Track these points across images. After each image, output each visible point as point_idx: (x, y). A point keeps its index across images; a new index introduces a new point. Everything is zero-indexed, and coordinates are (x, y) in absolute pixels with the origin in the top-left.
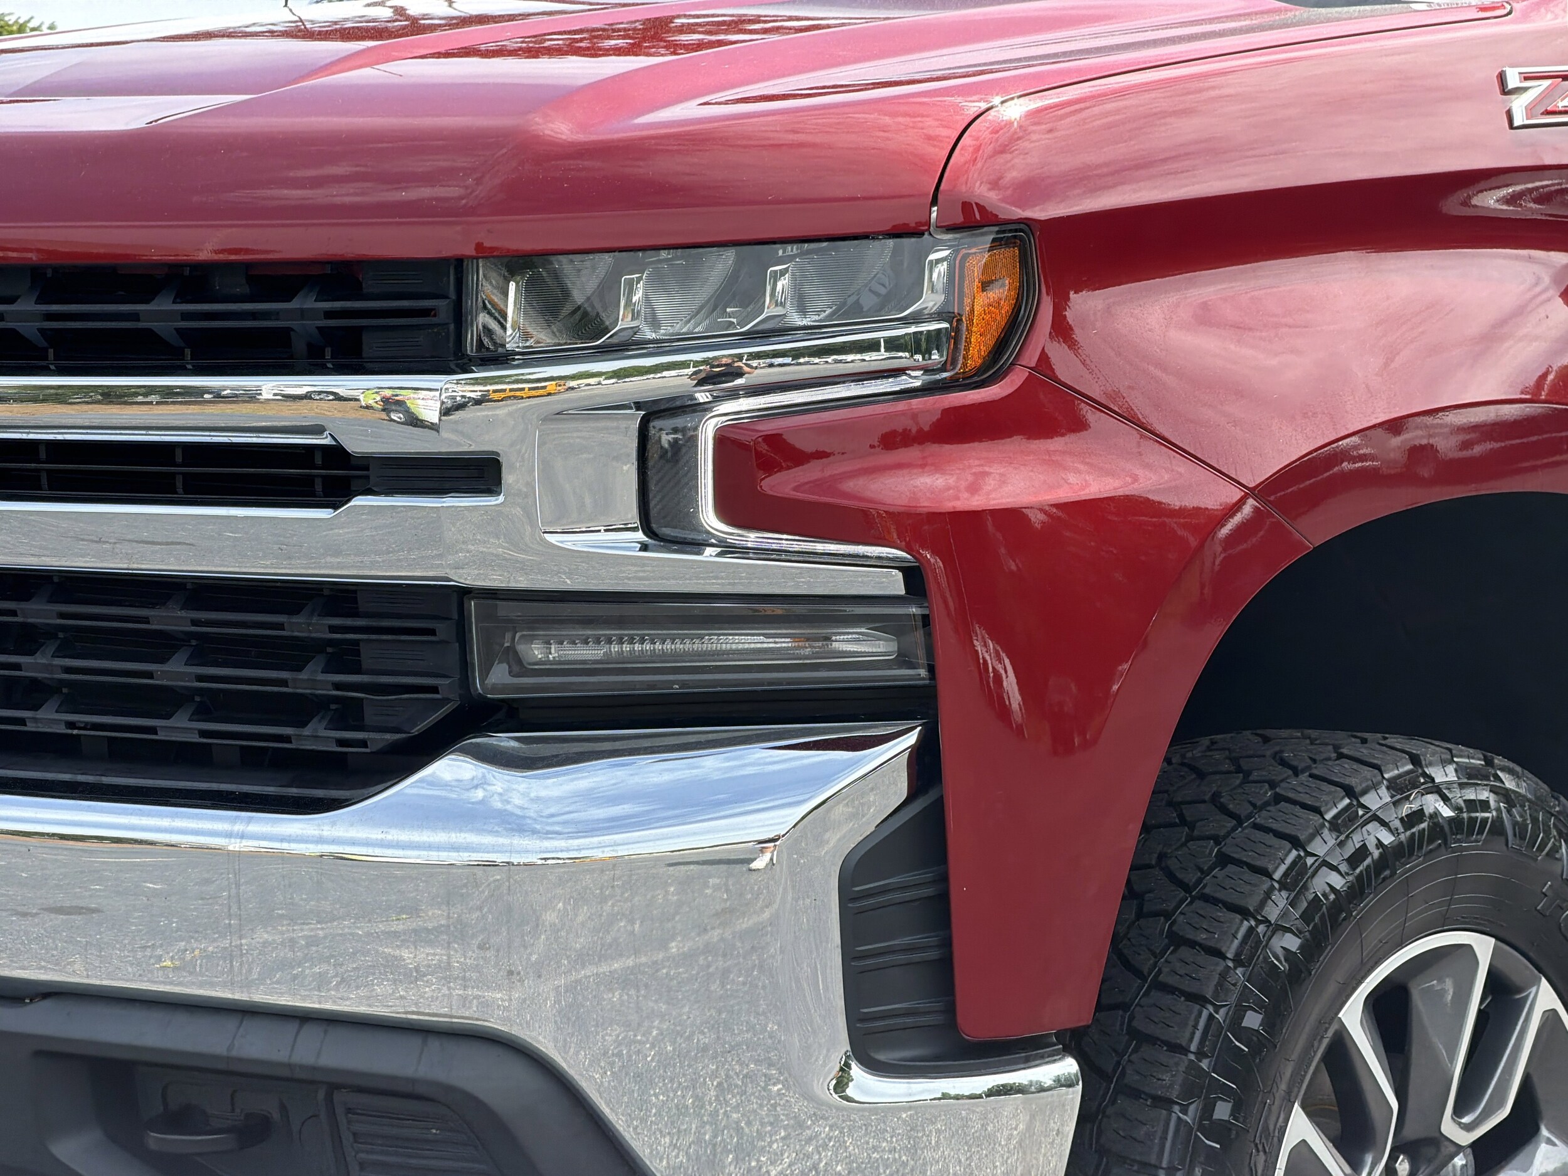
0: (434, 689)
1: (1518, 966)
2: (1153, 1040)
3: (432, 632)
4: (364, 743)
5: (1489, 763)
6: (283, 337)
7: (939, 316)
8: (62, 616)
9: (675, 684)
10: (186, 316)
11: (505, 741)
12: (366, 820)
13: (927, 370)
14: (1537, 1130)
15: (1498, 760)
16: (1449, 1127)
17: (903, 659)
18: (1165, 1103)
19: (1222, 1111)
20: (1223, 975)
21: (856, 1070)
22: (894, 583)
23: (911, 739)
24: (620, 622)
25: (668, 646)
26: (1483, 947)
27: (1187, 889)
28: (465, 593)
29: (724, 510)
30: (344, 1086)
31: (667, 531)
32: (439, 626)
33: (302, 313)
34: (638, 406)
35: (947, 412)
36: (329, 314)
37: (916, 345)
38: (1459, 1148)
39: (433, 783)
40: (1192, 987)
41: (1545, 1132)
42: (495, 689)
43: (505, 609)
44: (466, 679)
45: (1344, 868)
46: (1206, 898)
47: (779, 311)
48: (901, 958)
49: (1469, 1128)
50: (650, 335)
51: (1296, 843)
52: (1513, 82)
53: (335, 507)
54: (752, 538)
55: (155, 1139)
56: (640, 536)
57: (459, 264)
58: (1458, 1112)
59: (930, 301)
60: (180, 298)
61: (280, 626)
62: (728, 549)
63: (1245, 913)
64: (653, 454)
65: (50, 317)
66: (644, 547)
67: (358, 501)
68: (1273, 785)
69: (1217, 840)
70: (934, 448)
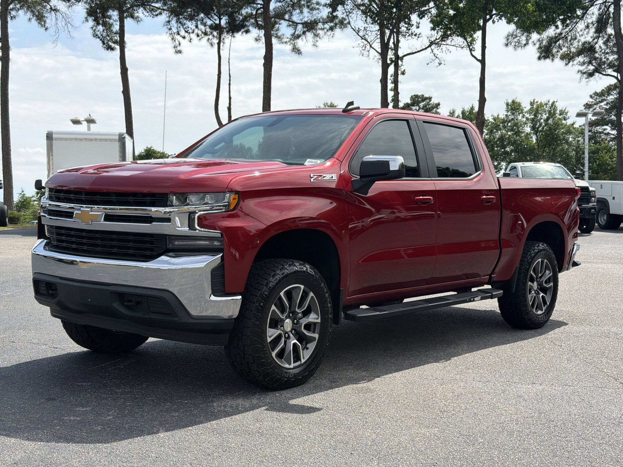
0: (162, 247)
1: (307, 290)
2: (253, 295)
3: (162, 240)
4: (153, 254)
5: (304, 263)
6: (146, 202)
7: (227, 202)
8: (117, 237)
9: (192, 247)
10: (134, 199)
11: (171, 254)
12: (153, 263)
13: (225, 209)
14: (311, 312)
15: (305, 263)
16: (297, 310)
17: (221, 245)
18: (254, 303)
19: (262, 304)
20: (263, 287)
21: (212, 295)
22: (219, 235)
23: (221, 255)
24: (185, 239)
25: (192, 243)
26: (302, 287)
27: (260, 276)
28: (166, 235)
29: (199, 225)
30: (149, 297)
31: (192, 228)
32: (163, 239)
33: (147, 199)
34: (189, 212)
35: (229, 214)
36: (151, 200)
37: (224, 206)
38: (299, 313)
39: (162, 258)
40: (259, 289)
41: (312, 312)
42: (170, 247)
43: (172, 237)
44: (166, 246)
45: (281, 275)
46: (263, 278)
47: (207, 201)
48: (218, 282)
49: (300, 310)
50: (191, 203)
51: (275, 271)
52: (312, 176)
53: (150, 224)
54: (202, 229)
55: (126, 303)
56: (188, 228)
57: (167, 194)
58: (298, 308)
59: (226, 200)
60: (133, 197)
61: (144, 239)
62: (200, 231)
63: (267, 280)
64: (190, 219)
65: (117, 199)
66: (189, 230)
67: (153, 223)
68: (274, 264)
69: (265, 271)
70: (228, 218)
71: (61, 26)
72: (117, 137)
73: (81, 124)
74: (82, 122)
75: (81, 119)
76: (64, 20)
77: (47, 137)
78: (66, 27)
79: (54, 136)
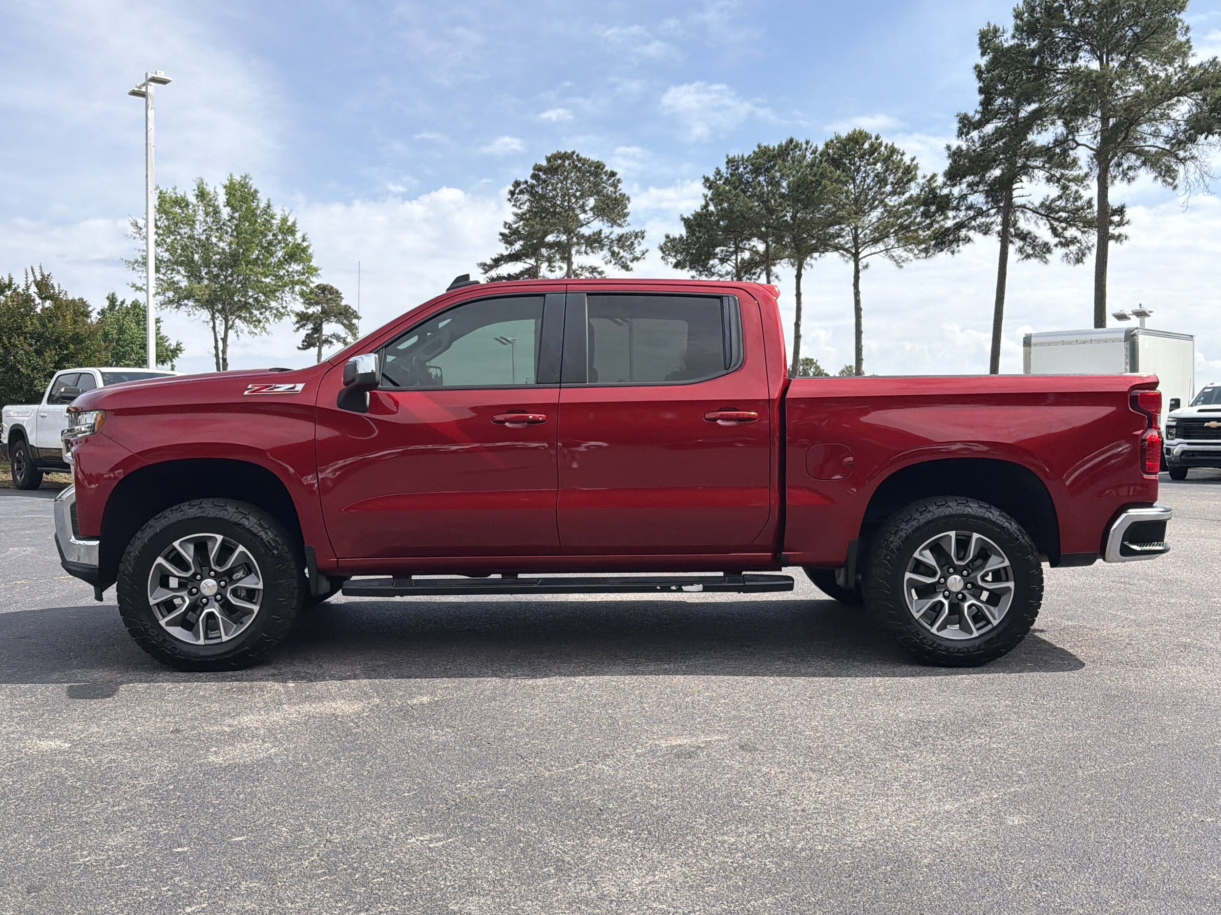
16: (214, 568)
26: (219, 537)
49: (221, 569)
52: (250, 387)
71: (1194, 180)
72: (1123, 335)
73: (1129, 319)
74: (1130, 316)
75: (1128, 312)
76: (1198, 170)
77: (1025, 342)
78: (1201, 180)
79: (1033, 341)
